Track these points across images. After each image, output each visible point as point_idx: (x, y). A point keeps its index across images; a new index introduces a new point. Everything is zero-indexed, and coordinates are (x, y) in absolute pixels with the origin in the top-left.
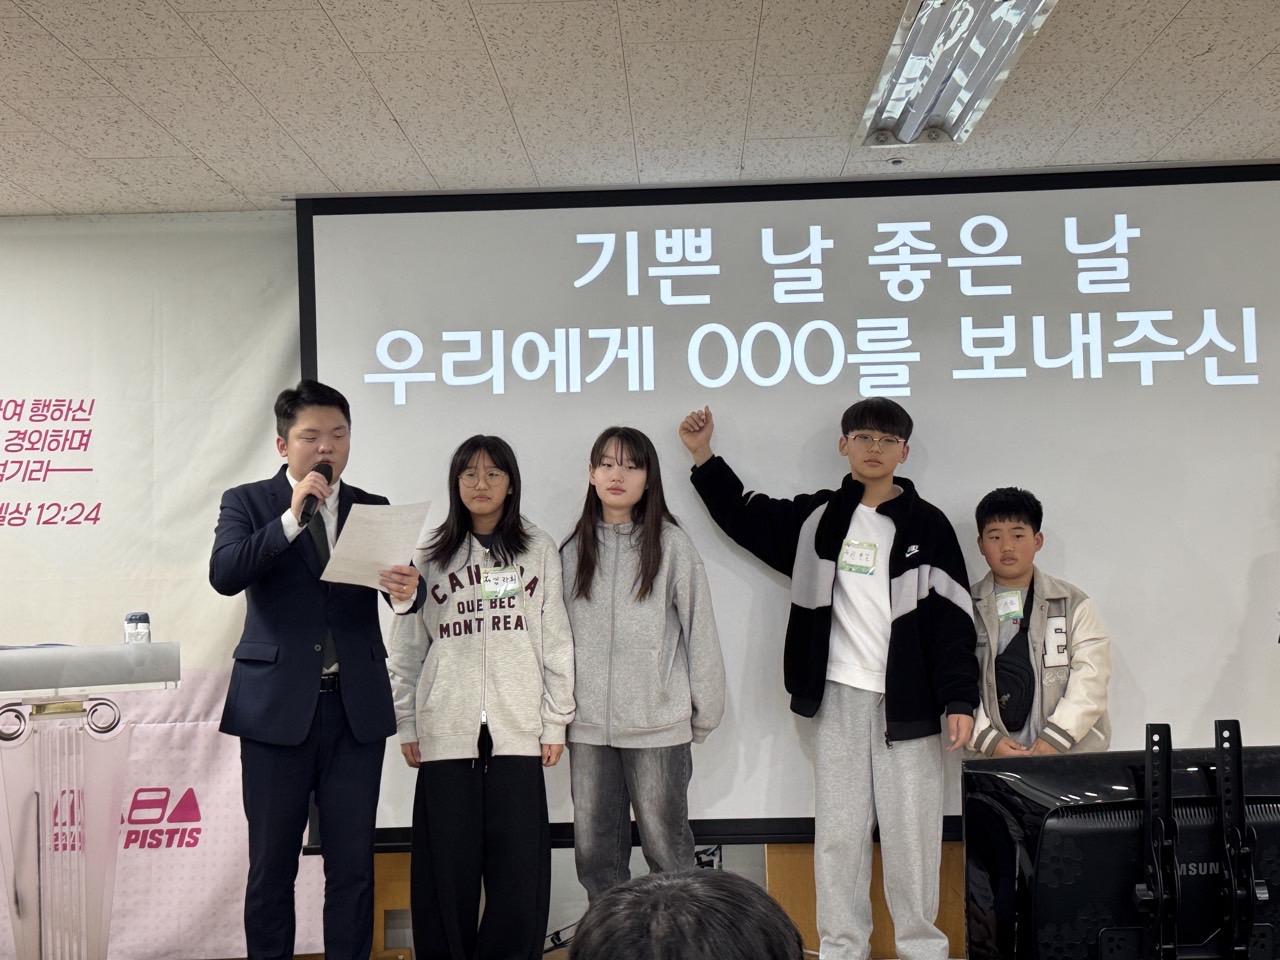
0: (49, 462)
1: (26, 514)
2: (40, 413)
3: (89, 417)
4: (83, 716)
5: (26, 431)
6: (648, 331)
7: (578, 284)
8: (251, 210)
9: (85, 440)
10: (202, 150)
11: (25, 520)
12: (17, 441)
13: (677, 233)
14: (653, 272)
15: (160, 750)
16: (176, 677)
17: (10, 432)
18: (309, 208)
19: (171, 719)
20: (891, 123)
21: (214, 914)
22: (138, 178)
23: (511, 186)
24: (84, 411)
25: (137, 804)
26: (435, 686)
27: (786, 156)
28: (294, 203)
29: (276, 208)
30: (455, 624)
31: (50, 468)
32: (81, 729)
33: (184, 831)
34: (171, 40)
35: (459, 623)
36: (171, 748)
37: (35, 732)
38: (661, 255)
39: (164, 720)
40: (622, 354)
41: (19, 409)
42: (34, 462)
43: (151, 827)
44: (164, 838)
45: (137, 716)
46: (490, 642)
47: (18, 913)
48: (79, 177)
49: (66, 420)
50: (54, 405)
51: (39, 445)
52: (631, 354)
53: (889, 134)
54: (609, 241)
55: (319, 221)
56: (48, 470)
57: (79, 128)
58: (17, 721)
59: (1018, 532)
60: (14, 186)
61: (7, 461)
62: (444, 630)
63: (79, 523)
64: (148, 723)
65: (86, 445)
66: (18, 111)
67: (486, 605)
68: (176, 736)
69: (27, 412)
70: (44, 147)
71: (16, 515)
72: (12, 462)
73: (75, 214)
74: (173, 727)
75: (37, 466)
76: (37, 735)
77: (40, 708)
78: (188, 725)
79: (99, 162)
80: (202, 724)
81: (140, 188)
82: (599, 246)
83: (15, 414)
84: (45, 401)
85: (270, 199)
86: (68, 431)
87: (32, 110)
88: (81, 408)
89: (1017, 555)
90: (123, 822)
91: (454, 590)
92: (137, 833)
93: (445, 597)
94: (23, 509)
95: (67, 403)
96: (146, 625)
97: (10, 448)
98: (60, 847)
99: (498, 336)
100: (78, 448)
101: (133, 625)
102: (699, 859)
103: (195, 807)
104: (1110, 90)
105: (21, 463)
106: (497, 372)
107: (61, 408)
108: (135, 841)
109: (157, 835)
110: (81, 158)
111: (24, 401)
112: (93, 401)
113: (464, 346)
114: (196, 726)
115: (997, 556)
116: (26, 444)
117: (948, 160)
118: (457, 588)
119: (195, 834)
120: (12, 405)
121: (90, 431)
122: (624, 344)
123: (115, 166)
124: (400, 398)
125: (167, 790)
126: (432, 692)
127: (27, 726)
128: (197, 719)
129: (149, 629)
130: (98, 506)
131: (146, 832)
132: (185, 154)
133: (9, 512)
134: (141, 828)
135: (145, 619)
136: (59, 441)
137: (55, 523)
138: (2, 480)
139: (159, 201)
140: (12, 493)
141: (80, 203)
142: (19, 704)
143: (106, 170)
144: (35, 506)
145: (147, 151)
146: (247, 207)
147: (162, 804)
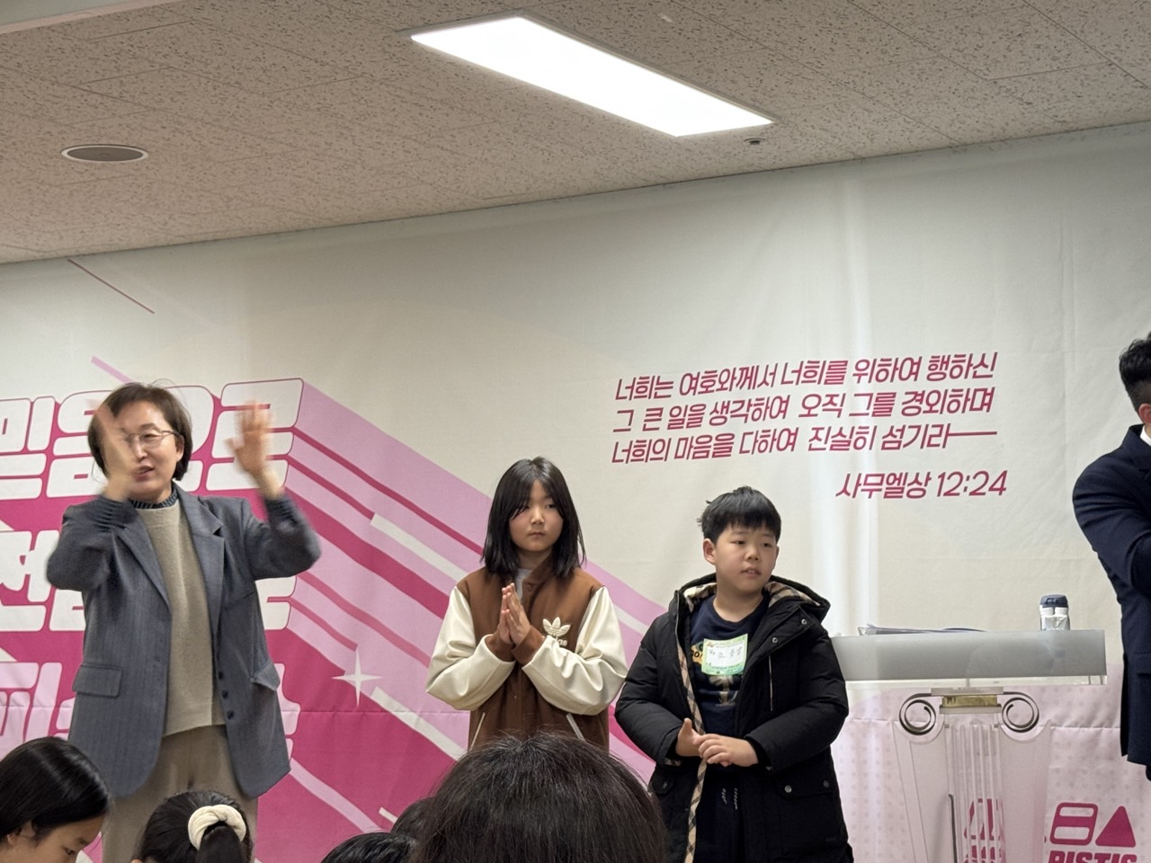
0: (949, 425)
1: (926, 485)
2: (938, 370)
3: (991, 373)
4: (997, 713)
5: (924, 392)
9: (987, 400)
10: (1118, 54)
11: (924, 491)
12: (914, 403)
15: (1084, 758)
16: (1102, 672)
17: (907, 393)
19: (1096, 723)
22: (1043, 95)
24: (986, 366)
25: (1060, 821)
31: (950, 432)
32: (996, 726)
33: (1117, 856)
36: (1097, 758)
37: (947, 727)
39: (1088, 725)
41: (915, 367)
42: (933, 426)
43: (1078, 849)
45: (1056, 717)
48: (979, 102)
49: (966, 377)
50: (954, 362)
51: (938, 407)
56: (948, 434)
58: (926, 712)
60: (908, 120)
61: (904, 427)
63: (984, 494)
64: (1075, 725)
65: (989, 405)
66: (914, 39)
69: (924, 371)
70: (940, 74)
71: (915, 486)
72: (910, 427)
73: (974, 144)
74: (1098, 733)
75: (937, 431)
76: (949, 730)
79: (1001, 83)
81: (1045, 105)
83: (911, 373)
84: (944, 357)
86: (968, 390)
87: (928, 34)
88: (982, 364)
90: (1046, 839)
92: (1061, 854)
94: (922, 479)
95: (967, 358)
96: (1064, 609)
97: (907, 411)
100: (981, 409)
101: (1050, 609)
103: (1129, 829)
105: (919, 427)
107: (960, 364)
109: (1085, 858)
110: (981, 80)
111: (920, 358)
112: (996, 354)
116: (924, 407)
119: (1128, 861)
120: (908, 363)
121: (993, 389)
123: (1017, 85)
125: (1095, 807)
127: (938, 720)
129: (1067, 613)
130: (1004, 474)
131: (1071, 855)
132: (1099, 61)
133: (908, 482)
134: (1066, 849)
135: (1062, 602)
136: (962, 402)
137: (958, 494)
138: (898, 448)
139: (1067, 118)
140: (910, 461)
141: (978, 131)
142: (929, 695)
143: (1008, 90)
144: (935, 476)
145: (1055, 64)
147: (1089, 823)
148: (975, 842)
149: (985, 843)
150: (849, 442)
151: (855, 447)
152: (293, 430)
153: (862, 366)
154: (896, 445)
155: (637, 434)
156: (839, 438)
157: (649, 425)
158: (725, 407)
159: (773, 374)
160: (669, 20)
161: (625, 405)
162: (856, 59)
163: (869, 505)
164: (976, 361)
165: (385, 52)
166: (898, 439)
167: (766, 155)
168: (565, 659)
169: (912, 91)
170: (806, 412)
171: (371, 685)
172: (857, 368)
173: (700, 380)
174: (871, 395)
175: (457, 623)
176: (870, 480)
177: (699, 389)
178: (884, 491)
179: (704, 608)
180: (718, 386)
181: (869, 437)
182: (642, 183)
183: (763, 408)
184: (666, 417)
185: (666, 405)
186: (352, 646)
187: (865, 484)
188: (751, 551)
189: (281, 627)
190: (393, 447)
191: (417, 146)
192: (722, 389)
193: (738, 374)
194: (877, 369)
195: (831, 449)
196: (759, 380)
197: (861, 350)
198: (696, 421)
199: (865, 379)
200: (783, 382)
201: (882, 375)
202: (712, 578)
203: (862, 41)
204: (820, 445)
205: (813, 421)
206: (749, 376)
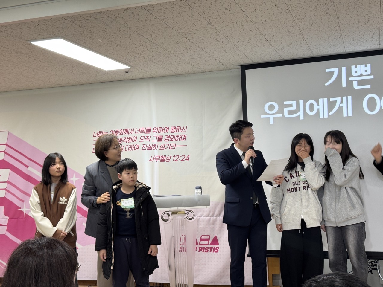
0: (176, 144)
2: (173, 130)
3: (186, 131)
4: (185, 215)
5: (170, 136)
6: (350, 98)
7: (326, 84)
8: (228, 70)
9: (185, 138)
10: (213, 54)
11: (170, 160)
12: (167, 138)
13: (358, 66)
14: (351, 79)
15: (207, 224)
16: (209, 205)
17: (166, 136)
18: (245, 68)
19: (210, 216)
21: (223, 272)
22: (197, 63)
23: (304, 56)
24: (185, 129)
25: (201, 240)
26: (286, 207)
28: (240, 67)
29: (235, 69)
30: (292, 189)
32: (185, 219)
33: (214, 248)
34: (202, 25)
35: (293, 188)
36: (210, 224)
38: (353, 74)
39: (208, 216)
40: (341, 105)
41: (168, 129)
42: (172, 144)
43: (205, 246)
44: (209, 250)
45: (201, 215)
46: (303, 194)
47: (170, 269)
48: (181, 65)
49: (180, 132)
50: (177, 128)
51: (173, 139)
52: (344, 105)
54: (336, 70)
55: (248, 72)
56: (175, 146)
57: (180, 51)
58: (168, 216)
60: (164, 68)
61: (165, 144)
62: (289, 190)
63: (184, 161)
64: (205, 216)
65: (185, 139)
66: (164, 48)
67: (301, 183)
68: (211, 221)
69: (170, 130)
71: (168, 159)
73: (181, 75)
75: (173, 145)
76: (173, 220)
77: (174, 213)
78: (214, 218)
79: (186, 60)
80: (218, 217)
81: (197, 66)
82: (333, 72)
83: (167, 131)
84: (174, 127)
85: (233, 66)
86: (180, 135)
88: (184, 129)
91: (291, 178)
92: (202, 248)
93: (289, 180)
94: (169, 157)
95: (180, 127)
96: (201, 190)
97: (166, 140)
98: (182, 251)
99: (301, 102)
100: (183, 140)
101: (197, 190)
102: (372, 264)
103: (217, 241)
105: (169, 144)
106: (301, 113)
107: (178, 129)
108: (201, 250)
109: (207, 249)
110: (181, 59)
111: (169, 127)
112: (187, 126)
113: (291, 105)
114: (217, 218)
116: (170, 139)
118: (292, 178)
119: (217, 249)
120: (166, 128)
121: (186, 135)
122: (342, 102)
123: (190, 61)
124: (272, 122)
125: (209, 236)
126: (286, 209)
127: (171, 217)
128: (217, 216)
130: (189, 156)
131: (204, 248)
132: (209, 56)
133: (166, 158)
134: (203, 246)
135: (200, 188)
136: (178, 138)
137: (178, 161)
138: (164, 149)
139: (203, 69)
140: (166, 153)
141: (182, 72)
142: (168, 211)
143: (188, 62)
144: (172, 156)
145: (199, 56)
146: (227, 69)
147: (208, 240)
148: (181, 246)
149: (184, 246)
150: (152, 148)
151: (153, 149)
152: (6, 144)
153: (155, 129)
154: (163, 149)
156: (149, 147)
158: (121, 139)
159: (133, 131)
160: (101, 41)
161: (95, 138)
162: (150, 53)
163: (157, 163)
164: (182, 128)
165: (25, 46)
166: (164, 147)
167: (130, 76)
169: (165, 61)
170: (141, 140)
171: (28, 211)
172: (153, 130)
173: (115, 132)
174: (157, 136)
176: (157, 157)
178: (160, 160)
180: (119, 134)
181: (156, 147)
182: (99, 82)
183: (131, 139)
186: (23, 201)
187: (156, 158)
189: (3, 197)
190: (34, 149)
191: (37, 70)
192: (120, 134)
193: (124, 131)
194: (158, 130)
195: (147, 150)
196: (130, 132)
197: (154, 125)
199: (155, 132)
200: (135, 133)
201: (160, 131)
203: (151, 48)
204: (145, 149)
205: (143, 143)
206: (127, 131)
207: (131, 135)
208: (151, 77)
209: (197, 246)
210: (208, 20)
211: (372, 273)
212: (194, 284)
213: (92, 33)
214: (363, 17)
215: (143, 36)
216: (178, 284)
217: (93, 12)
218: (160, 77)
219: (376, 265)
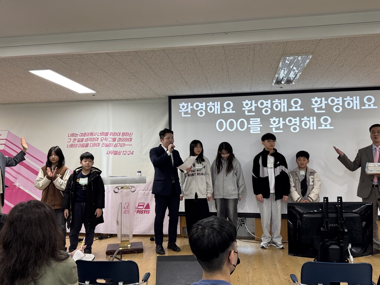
0: (125, 143)
2: (123, 135)
3: (132, 136)
4: (129, 189)
5: (121, 138)
10: (152, 88)
11: (120, 154)
15: (143, 196)
16: (146, 183)
17: (118, 138)
18: (171, 98)
20: (280, 80)
21: (152, 226)
23: (207, 93)
25: (139, 206)
27: (259, 87)
28: (168, 97)
29: (165, 98)
32: (129, 191)
33: (147, 211)
34: (146, 69)
36: (145, 196)
39: (144, 191)
43: (141, 210)
44: (144, 212)
45: (139, 189)
47: (118, 224)
48: (131, 93)
49: (128, 136)
51: (123, 141)
53: (280, 82)
55: (173, 101)
56: (124, 145)
57: (130, 84)
58: (118, 190)
59: (304, 159)
60: (119, 94)
63: (130, 155)
64: (142, 191)
65: (131, 141)
66: (120, 81)
67: (196, 171)
68: (146, 193)
69: (121, 135)
70: (124, 88)
72: (118, 144)
73: (130, 99)
75: (123, 144)
77: (122, 188)
78: (148, 191)
79: (134, 90)
81: (141, 94)
83: (119, 135)
84: (124, 133)
85: (164, 96)
86: (128, 138)
87: (122, 81)
88: (130, 134)
89: (304, 164)
90: (136, 209)
92: (139, 211)
94: (120, 152)
97: (118, 141)
98: (125, 213)
101: (138, 173)
102: (242, 220)
103: (149, 206)
104: (323, 74)
105: (120, 144)
107: (127, 134)
108: (138, 212)
110: (131, 89)
111: (121, 133)
112: (133, 133)
115: (300, 164)
116: (121, 140)
117: (292, 87)
119: (149, 211)
120: (119, 133)
121: (132, 138)
123: (137, 91)
125: (144, 203)
127: (120, 191)
129: (141, 174)
130: (133, 152)
131: (140, 211)
132: (149, 88)
133: (118, 152)
134: (139, 210)
135: (140, 172)
136: (127, 140)
137: (126, 154)
139: (144, 97)
140: (118, 149)
141: (131, 97)
142: (118, 187)
143: (135, 92)
144: (122, 151)
145: (142, 88)
146: (160, 98)
147: (143, 206)
151: (110, 146)
152: (6, 139)
153: (111, 133)
154: (116, 146)
155: (71, 143)
156: (107, 145)
157: (74, 141)
158: (87, 139)
159: (96, 134)
160: (78, 73)
161: (69, 138)
163: (111, 156)
167: (95, 98)
168: (61, 181)
169: (120, 90)
170: (101, 140)
171: (20, 185)
173: (83, 134)
174: (112, 138)
175: (41, 174)
176: (112, 152)
177: (83, 136)
178: (114, 154)
179: (80, 173)
180: (86, 135)
181: (112, 145)
182: (74, 100)
183: (94, 139)
184: (77, 140)
185: (77, 138)
186: (16, 178)
188: (87, 162)
193: (90, 134)
196: (94, 135)
197: (111, 131)
198: (82, 141)
199: (111, 135)
200: (98, 135)
201: (114, 135)
202: (81, 167)
203: (111, 81)
204: (104, 146)
205: (102, 142)
206: (92, 134)
207: (94, 137)
208: (110, 99)
209: (136, 210)
210: (150, 66)
211: (242, 226)
212: (133, 234)
213: (72, 68)
214: (242, 72)
215: (106, 72)
216: (123, 235)
217: (74, 54)
218: (116, 100)
219: (244, 221)
